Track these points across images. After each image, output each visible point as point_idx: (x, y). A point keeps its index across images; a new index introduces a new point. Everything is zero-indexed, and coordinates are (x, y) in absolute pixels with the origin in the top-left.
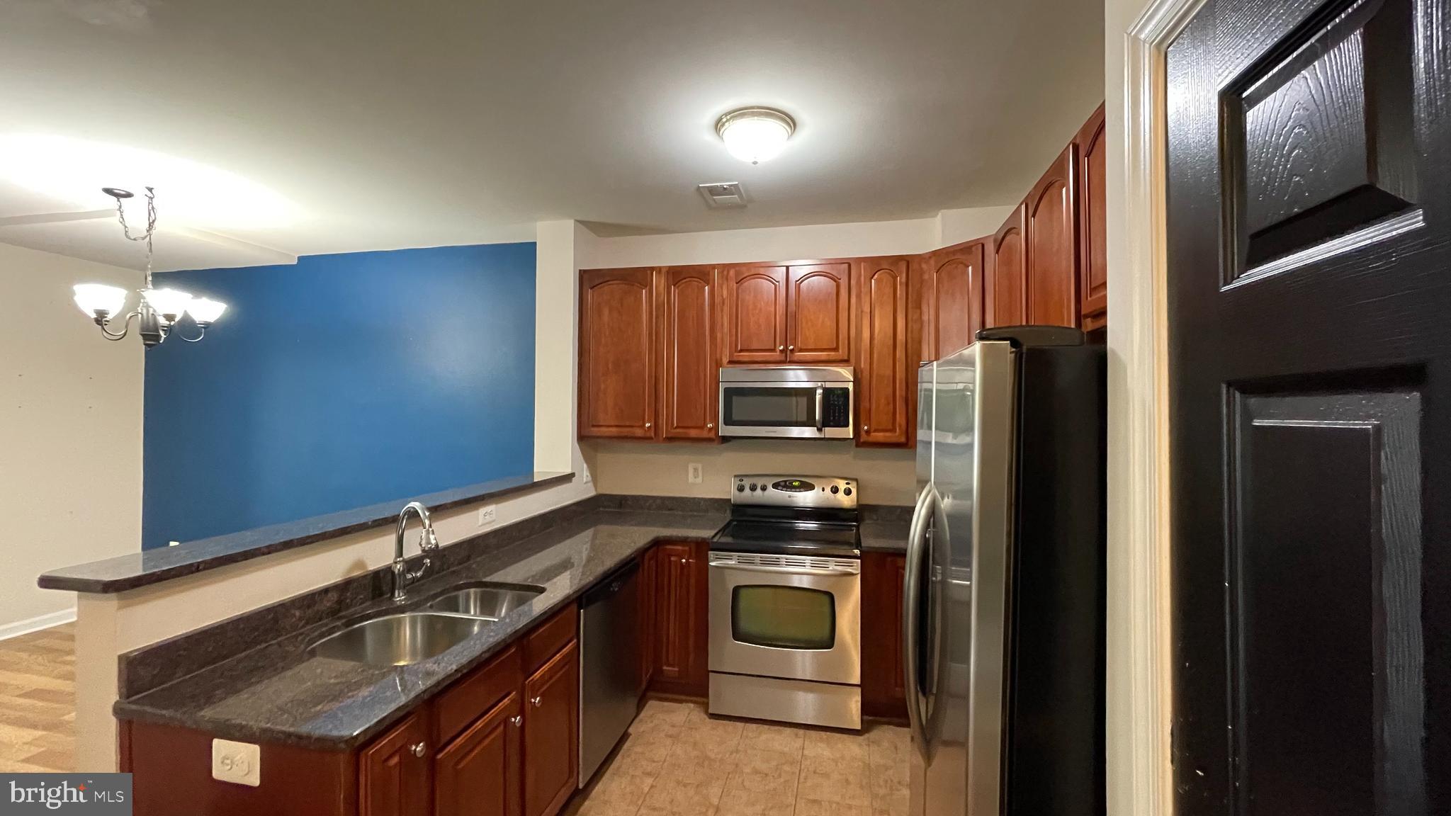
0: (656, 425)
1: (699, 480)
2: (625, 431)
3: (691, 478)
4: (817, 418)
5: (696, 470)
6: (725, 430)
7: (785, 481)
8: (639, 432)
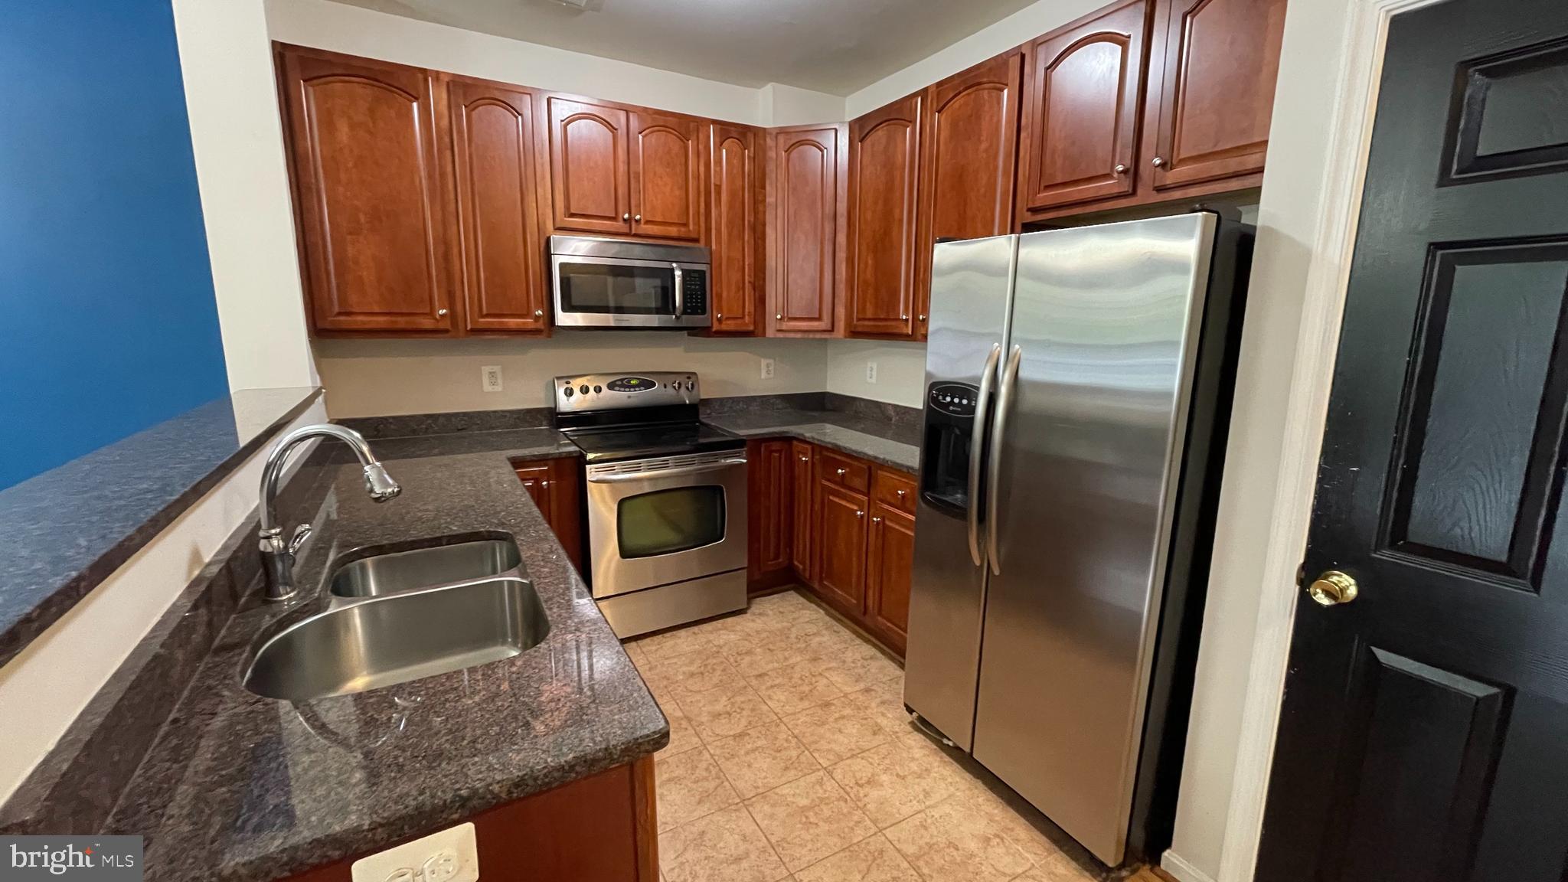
0: (453, 314)
1: (499, 388)
2: (402, 322)
3: (487, 387)
4: (677, 304)
5: (492, 374)
6: (564, 319)
7: (622, 380)
8: (427, 323)
